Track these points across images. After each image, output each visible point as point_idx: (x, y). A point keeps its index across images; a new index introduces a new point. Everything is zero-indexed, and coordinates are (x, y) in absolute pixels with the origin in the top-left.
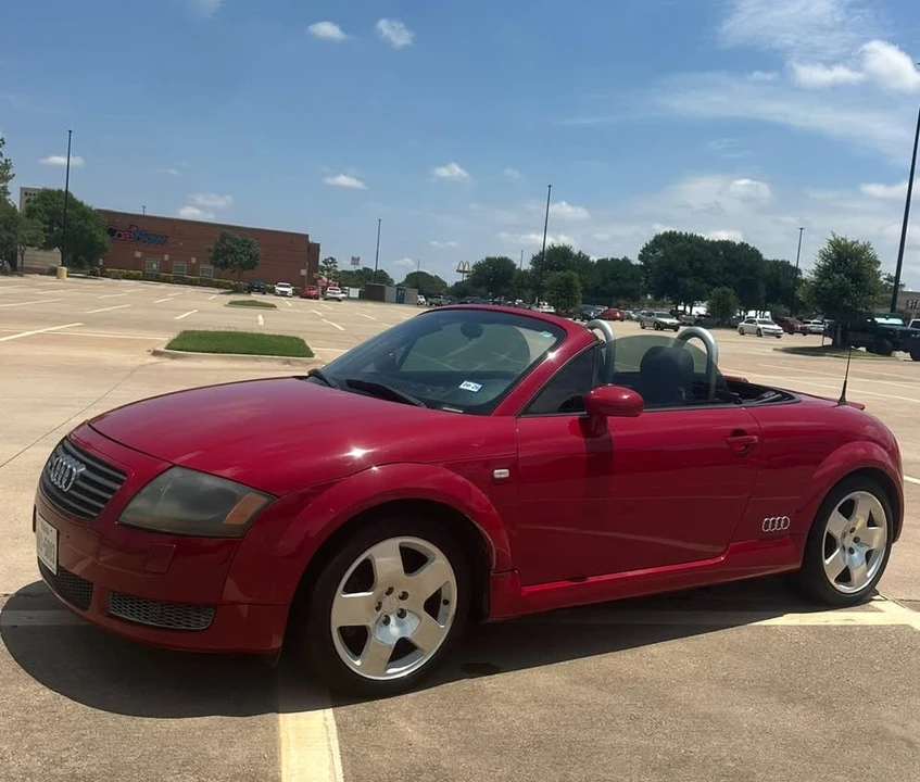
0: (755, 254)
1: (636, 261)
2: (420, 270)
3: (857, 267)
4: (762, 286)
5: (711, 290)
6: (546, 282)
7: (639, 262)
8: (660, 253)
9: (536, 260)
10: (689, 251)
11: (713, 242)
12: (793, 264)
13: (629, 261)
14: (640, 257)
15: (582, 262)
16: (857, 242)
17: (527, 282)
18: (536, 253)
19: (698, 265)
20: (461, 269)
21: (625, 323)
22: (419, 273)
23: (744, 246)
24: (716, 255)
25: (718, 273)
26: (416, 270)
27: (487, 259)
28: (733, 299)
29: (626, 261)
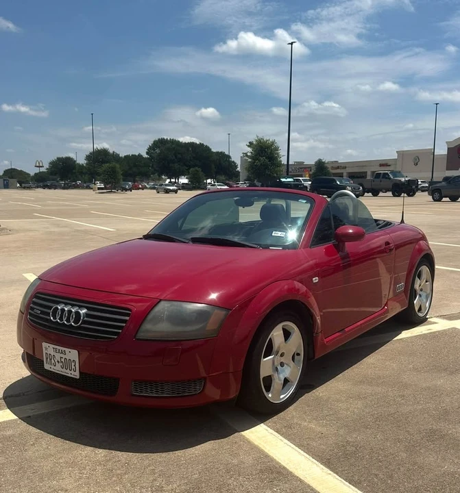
0: (207, 149)
1: (145, 156)
2: (13, 167)
3: (271, 153)
4: (213, 166)
5: (189, 169)
6: (100, 170)
7: (146, 156)
8: (158, 151)
9: (88, 158)
10: (174, 148)
11: (185, 143)
12: (227, 153)
13: (142, 156)
14: (147, 153)
15: (115, 157)
16: (269, 140)
17: (84, 171)
18: (88, 153)
19: (179, 156)
20: (38, 165)
21: (145, 190)
22: (12, 169)
23: (201, 145)
24: (188, 150)
25: (191, 160)
26: (10, 168)
27: (58, 158)
28: (201, 174)
29: (140, 156)
